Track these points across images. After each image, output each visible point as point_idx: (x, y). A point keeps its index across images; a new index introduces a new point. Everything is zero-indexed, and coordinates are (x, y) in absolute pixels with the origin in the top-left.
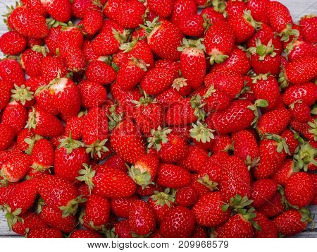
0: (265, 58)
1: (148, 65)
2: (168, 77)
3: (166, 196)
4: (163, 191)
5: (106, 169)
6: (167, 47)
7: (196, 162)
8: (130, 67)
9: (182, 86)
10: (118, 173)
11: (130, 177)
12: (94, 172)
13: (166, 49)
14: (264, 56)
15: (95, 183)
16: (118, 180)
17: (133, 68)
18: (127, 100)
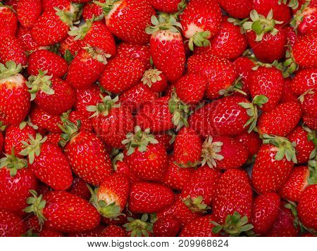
0: (264, 36)
1: (109, 56)
2: (135, 71)
3: (144, 224)
4: (140, 218)
5: (60, 197)
6: (132, 30)
7: (178, 177)
8: (86, 60)
9: (154, 81)
10: (75, 201)
11: (91, 205)
12: (44, 202)
13: (130, 33)
14: (262, 35)
15: (46, 215)
16: (75, 210)
17: (89, 62)
18: (84, 101)
